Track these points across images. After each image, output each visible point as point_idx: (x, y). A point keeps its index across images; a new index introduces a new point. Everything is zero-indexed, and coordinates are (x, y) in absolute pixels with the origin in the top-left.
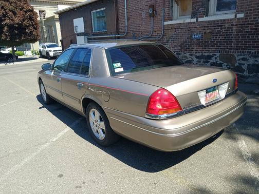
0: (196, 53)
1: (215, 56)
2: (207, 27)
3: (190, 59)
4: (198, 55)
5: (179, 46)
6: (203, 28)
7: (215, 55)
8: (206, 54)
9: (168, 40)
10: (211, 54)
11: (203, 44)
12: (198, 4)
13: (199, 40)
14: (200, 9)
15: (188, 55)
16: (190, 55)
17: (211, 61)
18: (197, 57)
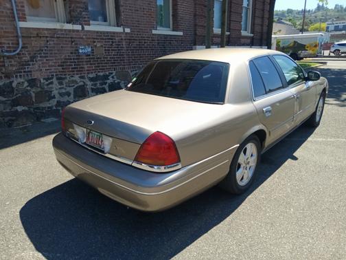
0: (88, 73)
1: (112, 75)
2: (97, 39)
3: (82, 83)
4: (91, 76)
5: (59, 66)
6: (92, 40)
7: (112, 73)
8: (102, 74)
9: (34, 57)
10: (107, 73)
11: (95, 61)
12: (79, 5)
13: (89, 55)
14: (84, 13)
15: (76, 78)
16: (81, 77)
17: (109, 81)
18: (91, 79)
